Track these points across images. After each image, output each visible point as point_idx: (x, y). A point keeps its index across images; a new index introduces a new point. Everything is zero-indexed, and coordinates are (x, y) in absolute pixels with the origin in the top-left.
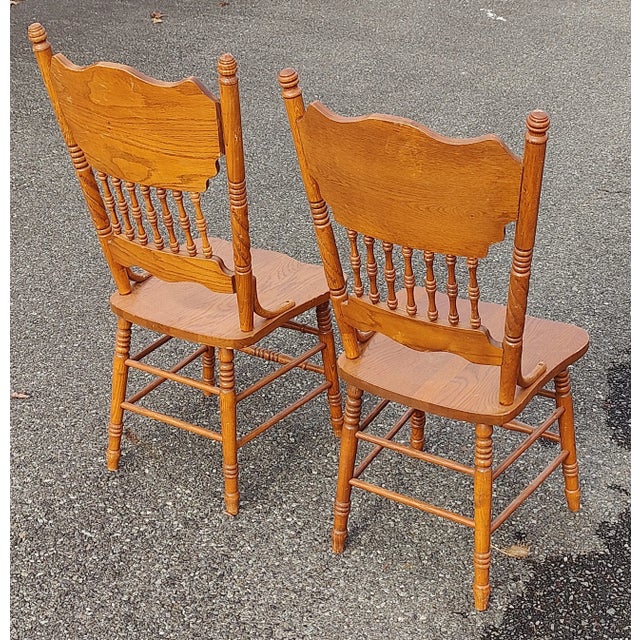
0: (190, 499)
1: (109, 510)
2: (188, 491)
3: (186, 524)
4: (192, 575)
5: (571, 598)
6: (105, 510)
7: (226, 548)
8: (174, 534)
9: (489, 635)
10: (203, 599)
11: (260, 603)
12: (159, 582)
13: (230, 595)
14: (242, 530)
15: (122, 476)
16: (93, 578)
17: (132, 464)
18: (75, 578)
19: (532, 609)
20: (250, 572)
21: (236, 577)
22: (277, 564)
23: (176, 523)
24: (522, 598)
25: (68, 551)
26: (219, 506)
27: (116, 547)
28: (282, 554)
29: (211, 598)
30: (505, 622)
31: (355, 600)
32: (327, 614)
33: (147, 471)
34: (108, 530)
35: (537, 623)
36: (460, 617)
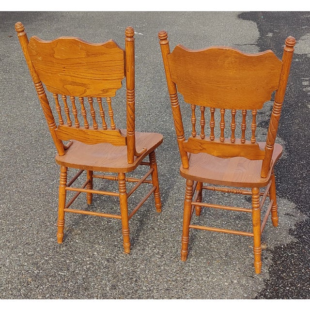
0: (104, 250)
1: (68, 261)
2: (101, 247)
3: (108, 261)
4: (122, 283)
5: (293, 261)
6: (65, 261)
7: (132, 268)
8: (105, 266)
9: (267, 283)
10: (133, 292)
11: (160, 289)
12: (108, 289)
13: (144, 288)
14: (136, 259)
15: (66, 245)
16: (75, 293)
17: (68, 239)
18: (66, 294)
19: (279, 269)
20: (149, 276)
21: (143, 280)
22: (159, 271)
23: (103, 261)
24: (272, 266)
25: (56, 283)
26: (120, 250)
27: (79, 277)
28: (159, 266)
29: (136, 291)
30: (271, 276)
31: (202, 280)
32: (193, 288)
33: (77, 241)
34: (71, 269)
35: (284, 274)
36: (251, 278)
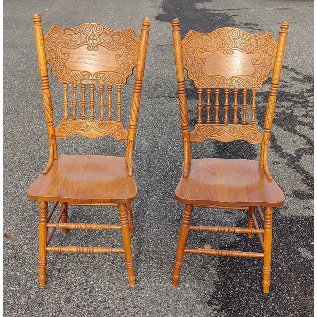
0: (55, 259)
1: (18, 275)
2: (51, 256)
3: (60, 271)
4: (76, 294)
5: (238, 261)
6: (15, 275)
7: (85, 278)
8: (57, 277)
9: (217, 285)
10: (88, 304)
11: (115, 298)
12: (62, 302)
13: (99, 299)
14: (88, 268)
15: (15, 257)
16: (29, 309)
17: (17, 250)
18: (19, 312)
19: (227, 269)
20: (102, 286)
21: (97, 290)
22: (112, 279)
23: (54, 272)
24: (220, 266)
25: (9, 299)
26: (70, 259)
27: (32, 291)
28: (111, 274)
29: (92, 302)
30: (220, 278)
31: (155, 285)
32: (147, 295)
33: (26, 251)
34: (23, 284)
35: (232, 275)
36: (202, 281)
